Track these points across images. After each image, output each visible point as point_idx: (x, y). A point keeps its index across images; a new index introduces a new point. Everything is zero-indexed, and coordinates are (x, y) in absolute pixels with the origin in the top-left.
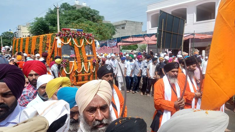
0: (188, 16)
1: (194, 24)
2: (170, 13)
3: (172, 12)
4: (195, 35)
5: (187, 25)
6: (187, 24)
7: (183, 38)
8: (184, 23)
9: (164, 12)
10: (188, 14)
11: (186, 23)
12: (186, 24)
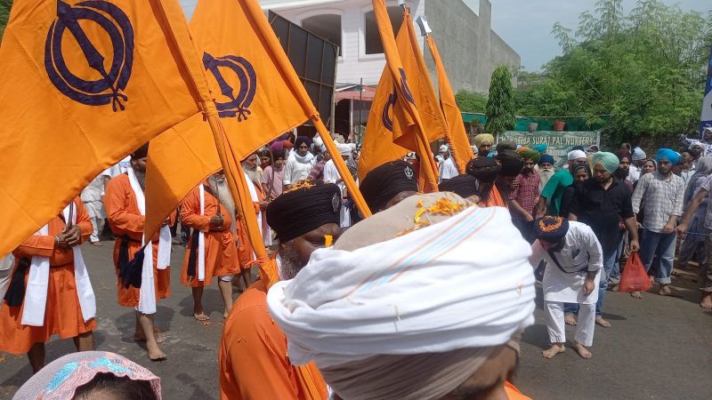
0: (346, 38)
1: (360, 60)
2: (299, 24)
3: (304, 22)
4: (364, 90)
5: (343, 61)
6: (344, 58)
7: (335, 95)
8: (335, 56)
9: (279, 17)
10: (346, 32)
11: (340, 55)
12: (339, 58)
